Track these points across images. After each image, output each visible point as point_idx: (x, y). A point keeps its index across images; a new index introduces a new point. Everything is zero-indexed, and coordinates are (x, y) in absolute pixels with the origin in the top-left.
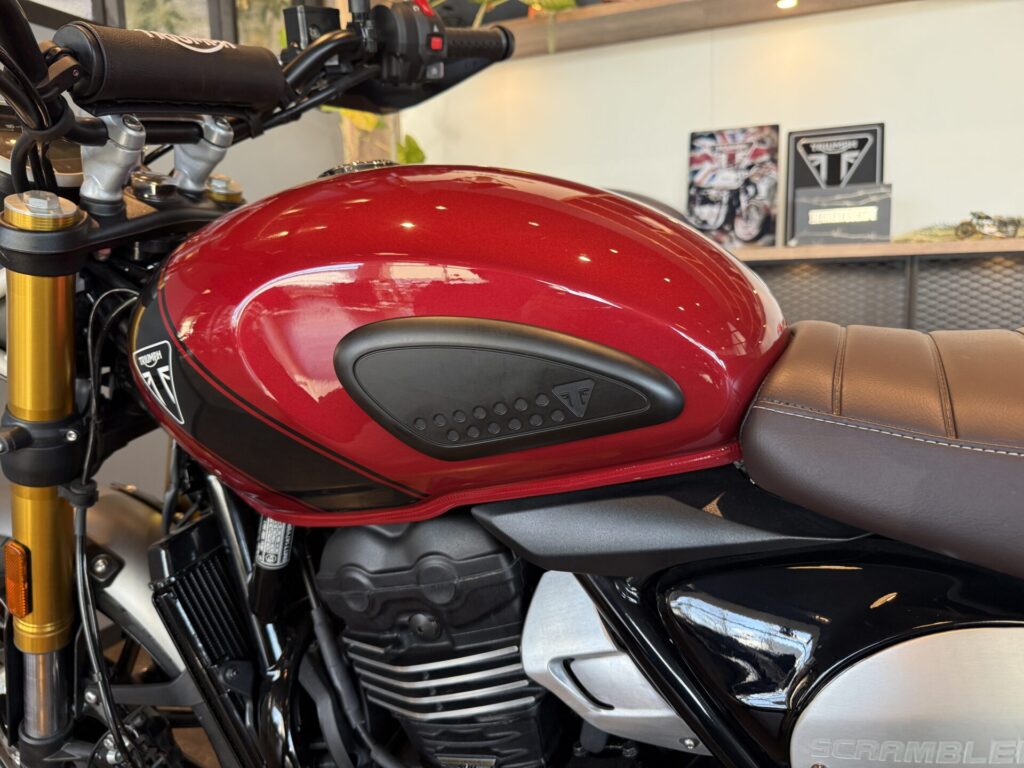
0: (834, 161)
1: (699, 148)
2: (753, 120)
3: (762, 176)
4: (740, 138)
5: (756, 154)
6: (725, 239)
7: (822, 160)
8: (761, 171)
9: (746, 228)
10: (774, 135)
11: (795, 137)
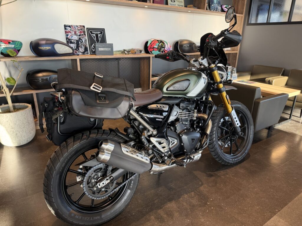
0: (97, 35)
1: (68, 29)
2: (78, 24)
3: (83, 38)
4: (77, 28)
5: (81, 32)
6: (77, 52)
7: (95, 35)
8: (83, 36)
9: (82, 50)
10: (84, 28)
11: (88, 29)
